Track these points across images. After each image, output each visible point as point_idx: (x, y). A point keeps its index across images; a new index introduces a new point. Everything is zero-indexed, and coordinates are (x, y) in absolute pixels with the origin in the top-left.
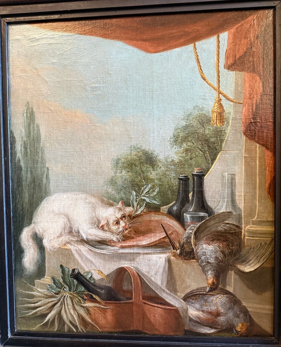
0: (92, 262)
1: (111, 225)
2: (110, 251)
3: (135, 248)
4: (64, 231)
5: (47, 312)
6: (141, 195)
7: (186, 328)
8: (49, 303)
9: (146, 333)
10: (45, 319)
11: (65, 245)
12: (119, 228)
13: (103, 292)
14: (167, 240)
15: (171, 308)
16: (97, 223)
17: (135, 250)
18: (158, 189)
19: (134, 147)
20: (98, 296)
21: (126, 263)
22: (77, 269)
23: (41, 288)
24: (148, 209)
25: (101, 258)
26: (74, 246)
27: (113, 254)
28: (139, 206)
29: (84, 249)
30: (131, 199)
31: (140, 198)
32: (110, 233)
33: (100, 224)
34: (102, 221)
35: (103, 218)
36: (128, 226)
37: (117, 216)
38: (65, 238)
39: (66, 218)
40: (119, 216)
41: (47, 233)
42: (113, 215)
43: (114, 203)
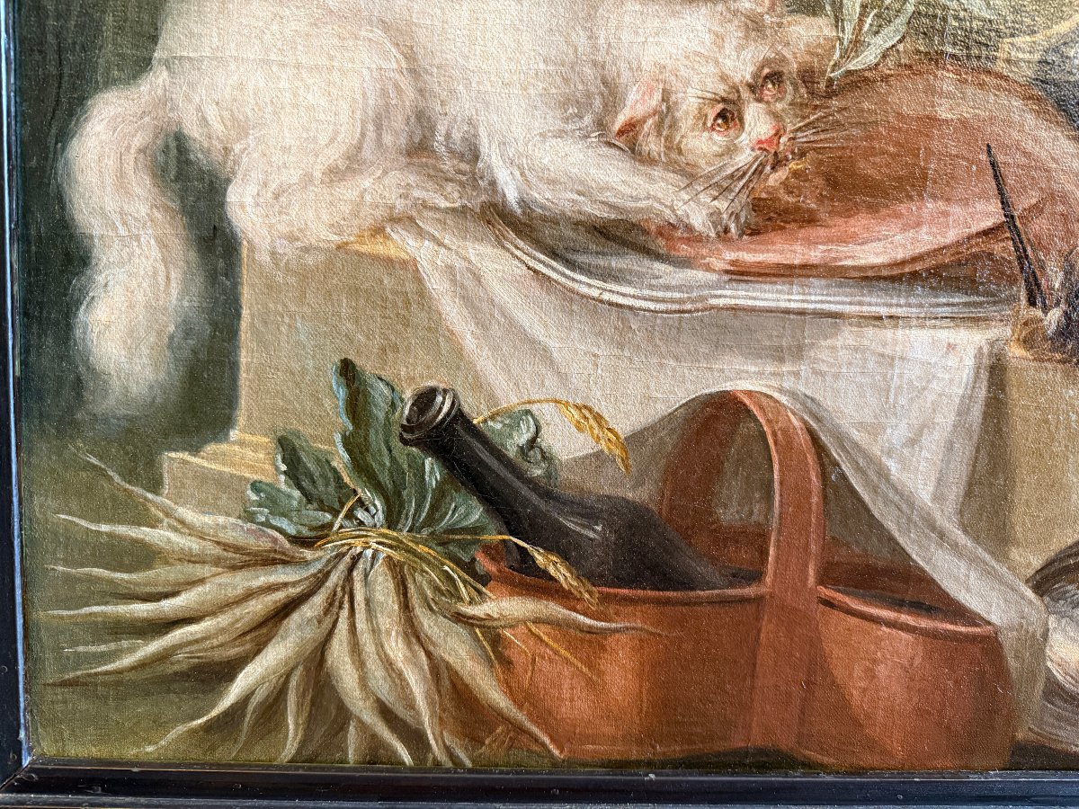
0: (545, 355)
1: (685, 125)
2: (660, 294)
3: (815, 281)
4: (379, 136)
5: (233, 652)
7: (1020, 736)
8: (249, 595)
9: (810, 766)
10: (220, 695)
11: (378, 231)
12: (731, 150)
13: (595, 532)
14: (1003, 248)
15: (963, 629)
16: (598, 102)
17: (813, 297)
20: (565, 556)
21: (753, 369)
22: (445, 391)
23: (203, 506)
25: (600, 333)
26: (436, 248)
27: (675, 312)
28: (871, 15)
29: (504, 271)
32: (672, 175)
33: (617, 114)
34: (632, 96)
35: (641, 70)
36: (794, 139)
37: (727, 68)
38: (380, 188)
39: (393, 49)
40: (742, 67)
41: (259, 140)
42: (707, 59)
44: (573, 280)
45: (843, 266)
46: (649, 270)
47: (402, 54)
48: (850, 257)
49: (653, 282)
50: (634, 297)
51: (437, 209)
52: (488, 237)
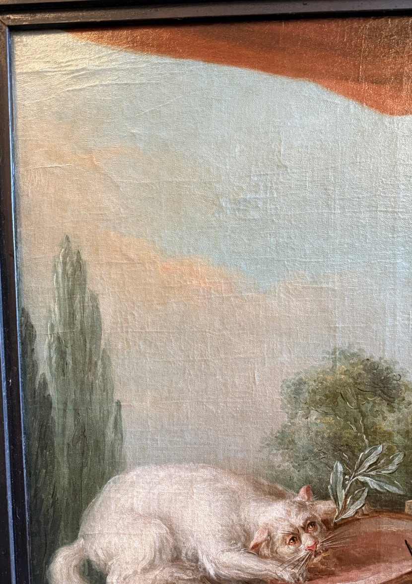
1: (277, 544)
4: (161, 556)
6: (356, 471)
12: (297, 551)
16: (243, 539)
18: (401, 456)
19: (343, 352)
24: (374, 507)
28: (350, 498)
30: (331, 482)
31: (353, 480)
32: (275, 562)
33: (251, 541)
34: (256, 535)
35: (259, 526)
36: (322, 545)
37: (293, 522)
38: (162, 574)
39: (164, 526)
40: (299, 521)
42: (285, 520)
43: (287, 491)
47: (167, 527)
51: (184, 580)
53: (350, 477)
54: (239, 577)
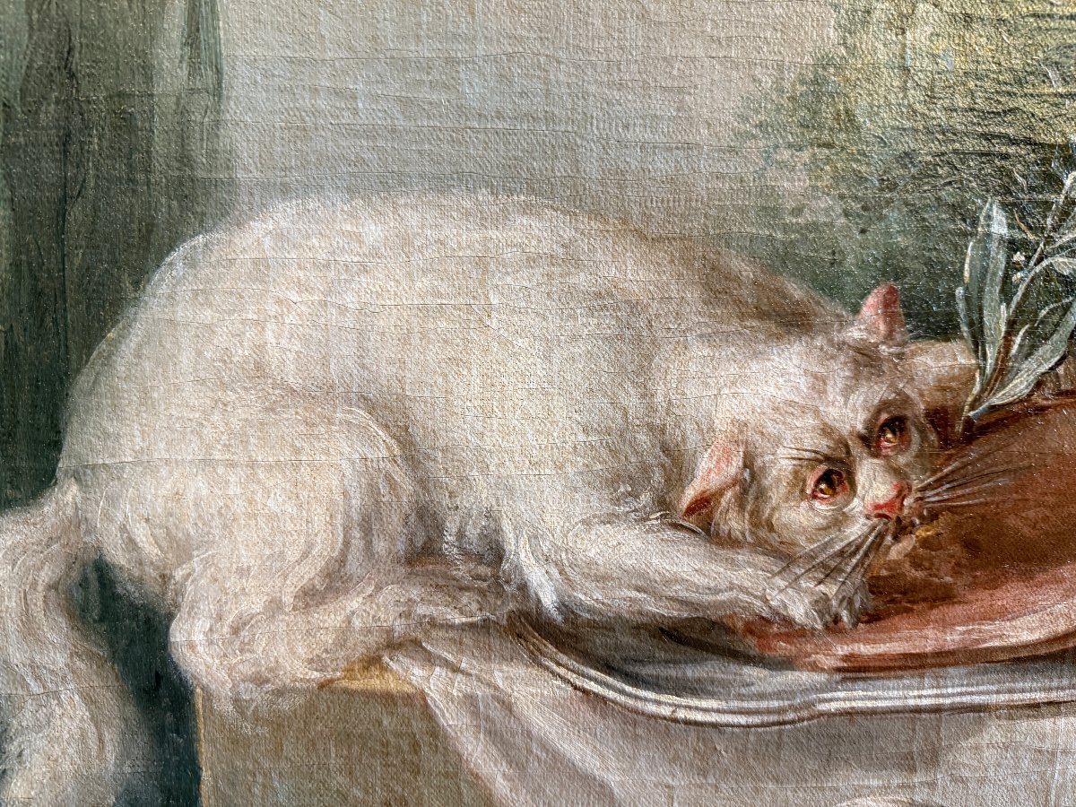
1: (775, 496)
2: (753, 705)
3: (951, 670)
4: (369, 544)
6: (1048, 238)
11: (372, 662)
12: (839, 520)
16: (658, 477)
17: (953, 690)
21: (875, 783)
25: (676, 759)
26: (450, 674)
27: (773, 724)
28: (1021, 333)
29: (542, 695)
30: (966, 274)
31: (1038, 269)
32: (762, 558)
33: (684, 488)
34: (704, 464)
35: (714, 431)
36: (921, 499)
37: (831, 418)
38: (372, 608)
39: (381, 433)
40: (851, 415)
41: (207, 563)
42: (803, 410)
43: (818, 303)
44: (637, 697)
45: (987, 649)
46: (738, 678)
47: (394, 437)
48: (996, 637)
49: (743, 691)
50: (718, 711)
51: (451, 627)
52: (519, 654)
53: (1028, 258)
54: (640, 613)
